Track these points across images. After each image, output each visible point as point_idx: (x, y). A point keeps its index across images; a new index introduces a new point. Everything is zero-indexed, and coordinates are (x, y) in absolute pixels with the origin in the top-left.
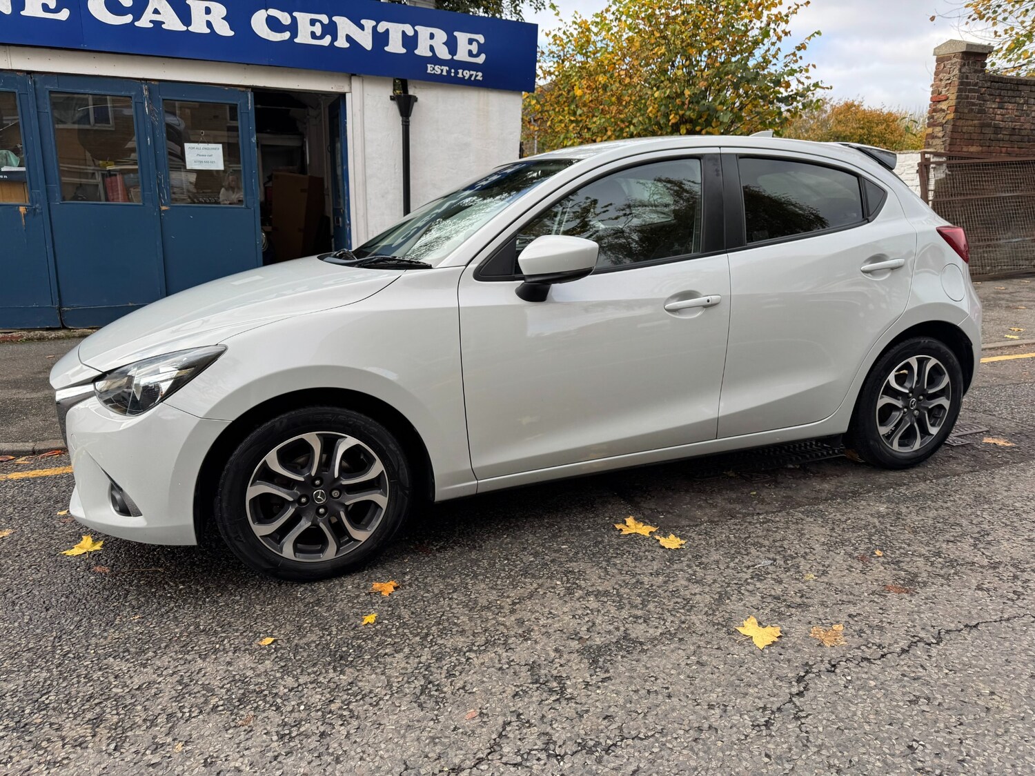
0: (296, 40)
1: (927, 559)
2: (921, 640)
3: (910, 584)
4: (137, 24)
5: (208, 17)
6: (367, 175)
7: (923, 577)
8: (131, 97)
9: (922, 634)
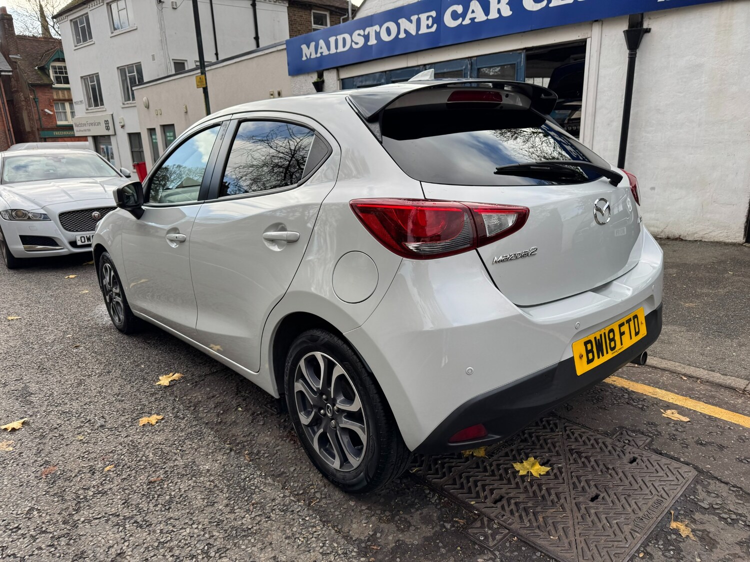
0: (551, 5)
1: (94, 487)
3: (53, 477)
4: (464, 23)
5: (499, 6)
6: (597, 107)
7: (63, 484)
8: (462, 70)
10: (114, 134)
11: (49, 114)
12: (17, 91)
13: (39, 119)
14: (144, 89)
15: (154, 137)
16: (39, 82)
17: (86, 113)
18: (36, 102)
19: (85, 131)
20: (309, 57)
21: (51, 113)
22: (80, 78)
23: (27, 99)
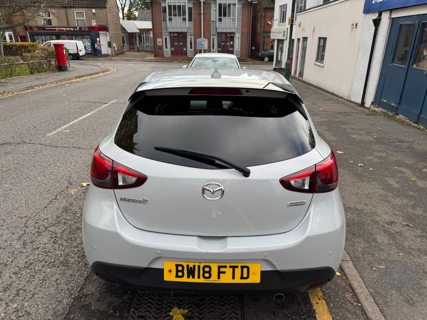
1: (67, 220)
2: (55, 200)
3: (66, 210)
7: (64, 214)
9: (55, 201)
10: (286, 39)
11: (269, 24)
12: (258, 12)
13: (264, 26)
14: (301, 15)
15: (305, 43)
16: (269, 7)
17: (278, 26)
18: (265, 17)
19: (275, 36)
20: (376, 1)
21: (270, 23)
22: (279, 6)
23: (261, 15)
